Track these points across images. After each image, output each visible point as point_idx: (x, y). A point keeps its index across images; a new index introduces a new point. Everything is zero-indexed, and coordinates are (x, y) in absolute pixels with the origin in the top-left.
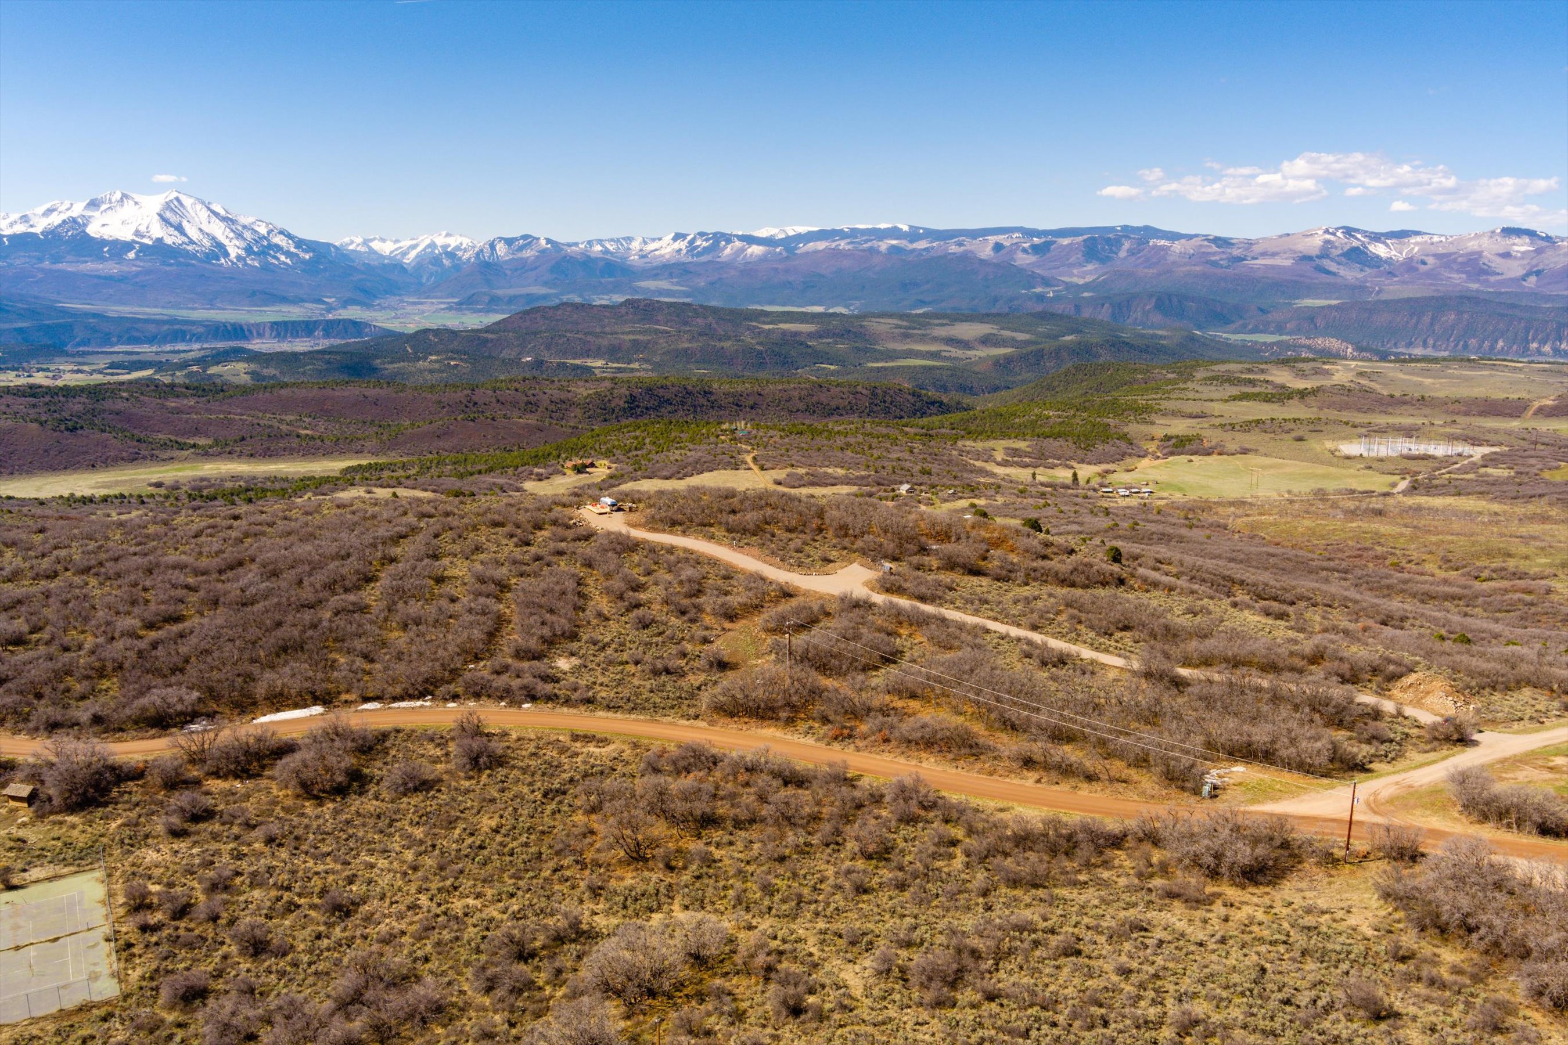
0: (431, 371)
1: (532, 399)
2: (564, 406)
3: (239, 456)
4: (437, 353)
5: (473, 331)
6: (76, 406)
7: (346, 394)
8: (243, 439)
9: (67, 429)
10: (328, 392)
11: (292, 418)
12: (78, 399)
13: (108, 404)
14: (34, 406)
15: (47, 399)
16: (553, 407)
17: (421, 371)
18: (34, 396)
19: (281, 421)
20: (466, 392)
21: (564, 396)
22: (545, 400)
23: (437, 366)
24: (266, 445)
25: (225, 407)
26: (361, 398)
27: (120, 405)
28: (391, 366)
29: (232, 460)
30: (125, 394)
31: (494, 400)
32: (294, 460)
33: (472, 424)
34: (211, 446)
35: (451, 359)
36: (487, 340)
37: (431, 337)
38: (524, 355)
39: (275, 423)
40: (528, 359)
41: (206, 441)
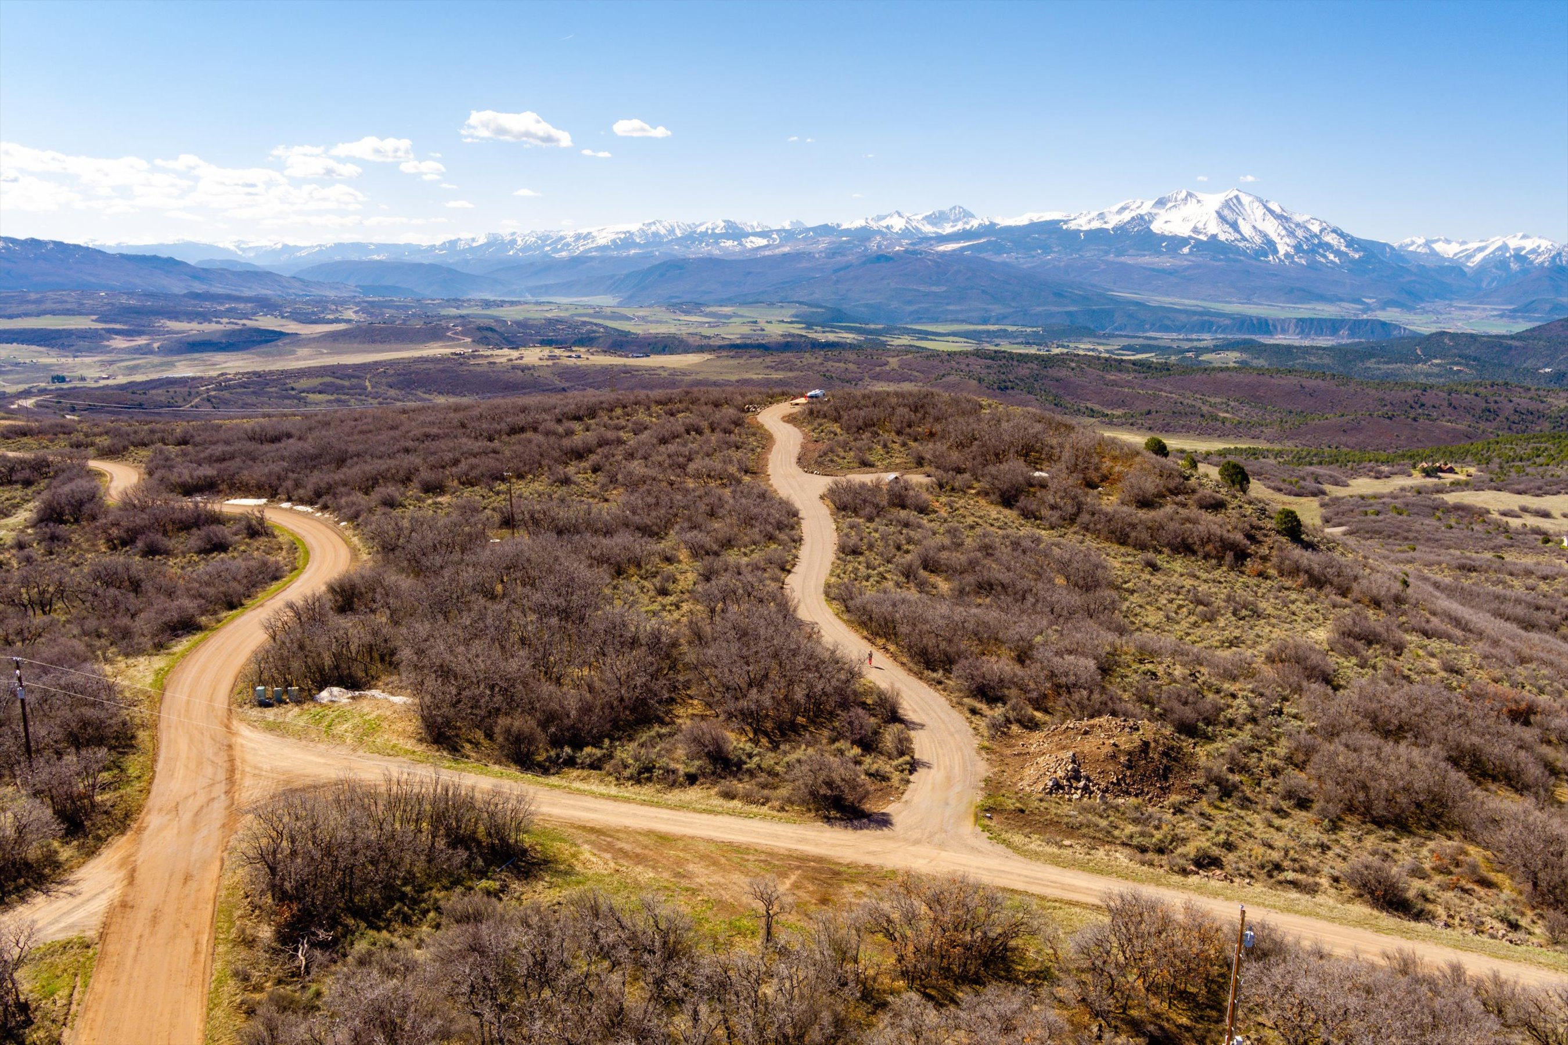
0: (1428, 375)
1: (1493, 406)
2: (1530, 418)
3: (1139, 429)
4: (1444, 357)
6: (1024, 371)
7: (1283, 382)
8: (1149, 413)
9: (999, 388)
10: (1266, 379)
11: (1218, 400)
12: (1030, 365)
13: (1053, 372)
14: (988, 367)
15: (1004, 361)
16: (1516, 418)
17: (1417, 374)
18: (992, 359)
19: (1204, 402)
20: (1415, 392)
21: (1533, 406)
22: (1508, 409)
23: (1436, 370)
24: (1168, 420)
25: (1158, 385)
26: (1298, 388)
27: (1063, 373)
28: (1386, 366)
29: (1130, 431)
30: (1073, 365)
31: (1446, 403)
32: (1188, 438)
33: (1388, 421)
34: (1119, 417)
35: (1457, 364)
36: (1510, 348)
37: (1446, 341)
38: (1546, 366)
39: (1199, 404)
40: (1548, 370)
41: (1118, 412)
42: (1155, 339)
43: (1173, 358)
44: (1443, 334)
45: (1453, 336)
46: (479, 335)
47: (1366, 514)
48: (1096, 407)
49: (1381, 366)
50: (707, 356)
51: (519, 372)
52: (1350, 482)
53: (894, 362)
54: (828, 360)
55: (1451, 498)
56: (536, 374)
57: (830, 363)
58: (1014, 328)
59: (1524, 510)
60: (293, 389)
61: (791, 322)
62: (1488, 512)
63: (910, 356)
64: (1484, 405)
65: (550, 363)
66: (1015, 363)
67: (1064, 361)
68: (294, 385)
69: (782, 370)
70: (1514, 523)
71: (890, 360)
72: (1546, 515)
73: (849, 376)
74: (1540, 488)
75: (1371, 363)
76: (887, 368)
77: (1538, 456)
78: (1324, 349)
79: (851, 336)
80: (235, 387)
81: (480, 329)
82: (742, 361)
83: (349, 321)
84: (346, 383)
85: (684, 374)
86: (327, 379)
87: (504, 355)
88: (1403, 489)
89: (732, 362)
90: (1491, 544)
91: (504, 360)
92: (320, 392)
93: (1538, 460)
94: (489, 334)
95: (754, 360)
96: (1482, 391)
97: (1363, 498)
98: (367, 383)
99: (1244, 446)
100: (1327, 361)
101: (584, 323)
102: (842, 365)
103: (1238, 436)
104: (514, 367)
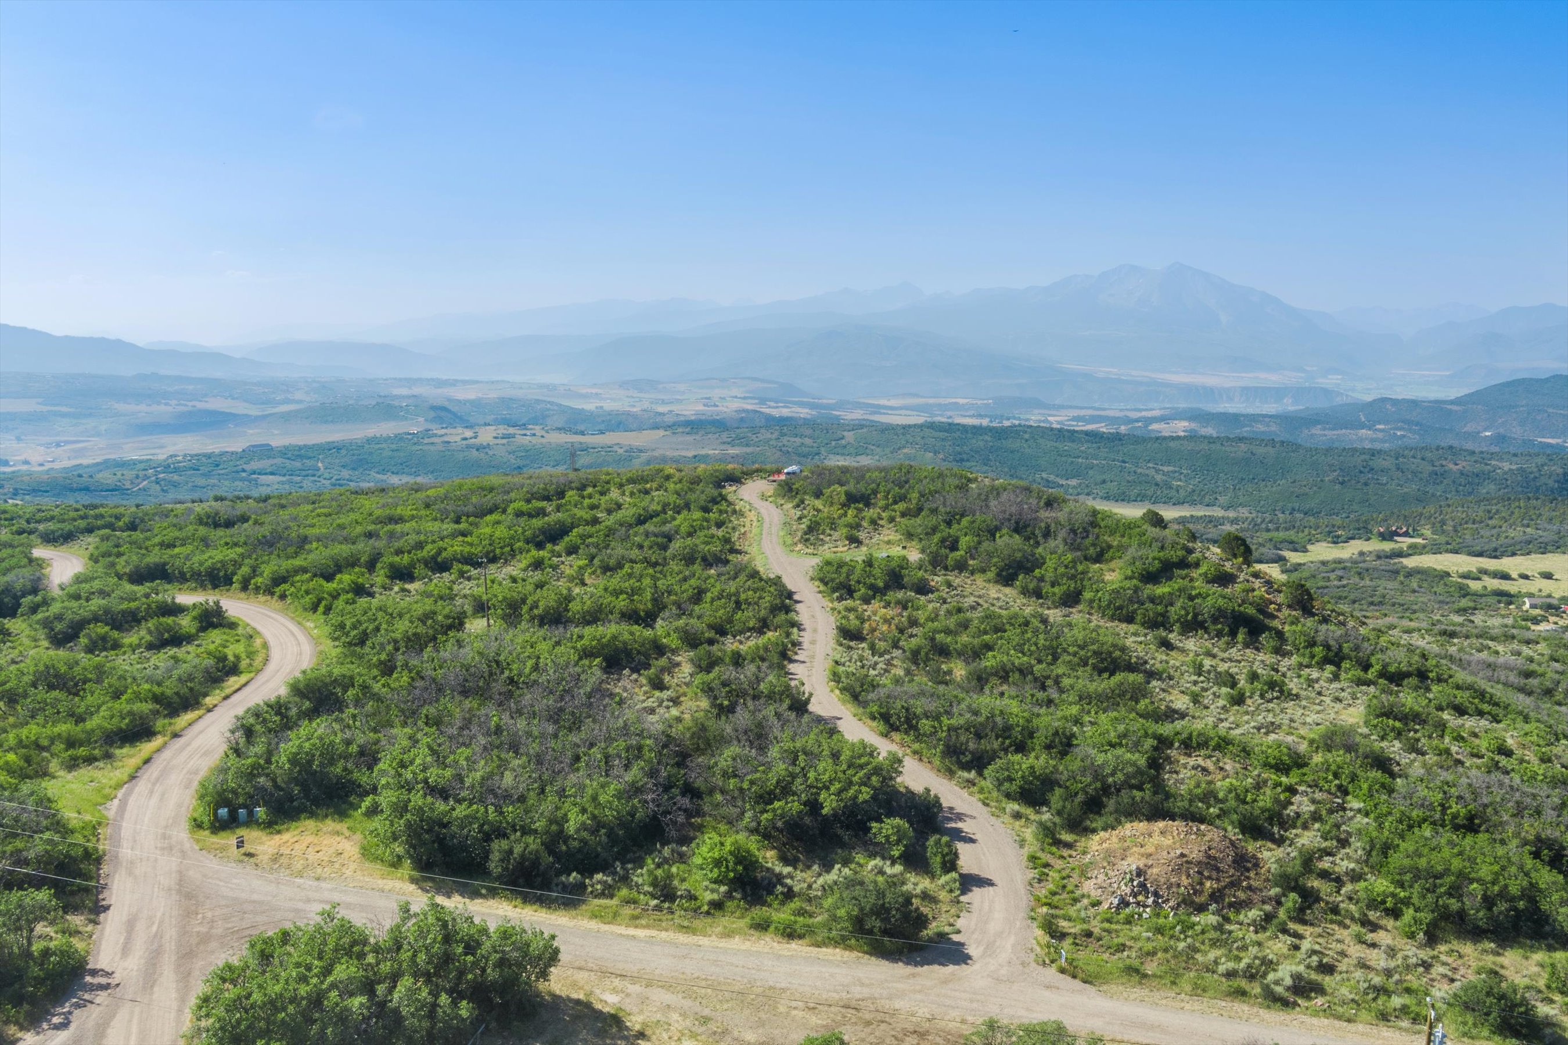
0: (1372, 440)
1: (1439, 470)
2: (1476, 480)
4: (1386, 423)
5: (1437, 402)
6: (978, 443)
7: (1233, 450)
8: (1104, 482)
9: (955, 460)
10: (1217, 447)
11: (1171, 468)
12: (984, 437)
13: (1007, 444)
14: (943, 440)
15: (958, 433)
16: (1463, 481)
17: (1361, 439)
18: (945, 431)
19: (1157, 471)
20: (1363, 457)
21: (1478, 469)
22: (1454, 472)
23: (1380, 435)
25: (1111, 455)
26: (1249, 456)
27: (1017, 445)
28: (1332, 433)
30: (1027, 436)
31: (1394, 468)
33: (1337, 487)
34: (1074, 487)
35: (1400, 429)
36: (1451, 411)
37: (1388, 406)
38: (1486, 430)
39: (1152, 472)
40: (1488, 434)
41: (1073, 482)
42: (1104, 409)
43: (1123, 428)
44: (1384, 400)
45: (1395, 402)
46: (432, 414)
47: (1328, 579)
48: (1052, 477)
49: (1326, 432)
50: (661, 433)
51: (475, 452)
52: (1309, 547)
53: (850, 436)
54: (783, 435)
55: (1410, 562)
56: (491, 453)
57: (786, 438)
58: (965, 401)
59: (1485, 572)
60: (244, 471)
61: (745, 398)
62: (1448, 574)
63: (865, 430)
64: (1431, 468)
65: (505, 441)
66: (970, 435)
67: (1017, 432)
68: (245, 467)
69: (738, 445)
70: (1474, 586)
71: (845, 434)
72: (1505, 577)
73: (805, 450)
74: (1495, 550)
75: (1317, 430)
76: (843, 442)
77: (1491, 518)
78: (1271, 416)
79: (807, 410)
80: (185, 469)
81: (434, 408)
82: (697, 437)
83: (301, 402)
84: (298, 464)
85: (641, 451)
86: (279, 461)
87: (457, 435)
88: (1362, 553)
89: (690, 438)
90: (1456, 606)
91: (458, 439)
92: (272, 474)
93: (1490, 522)
94: (443, 414)
95: (710, 436)
96: (1428, 455)
97: (1324, 563)
98: (320, 465)
99: (1201, 513)
100: (1274, 428)
101: (538, 401)
102: (798, 440)
103: (1193, 503)
104: (468, 447)
